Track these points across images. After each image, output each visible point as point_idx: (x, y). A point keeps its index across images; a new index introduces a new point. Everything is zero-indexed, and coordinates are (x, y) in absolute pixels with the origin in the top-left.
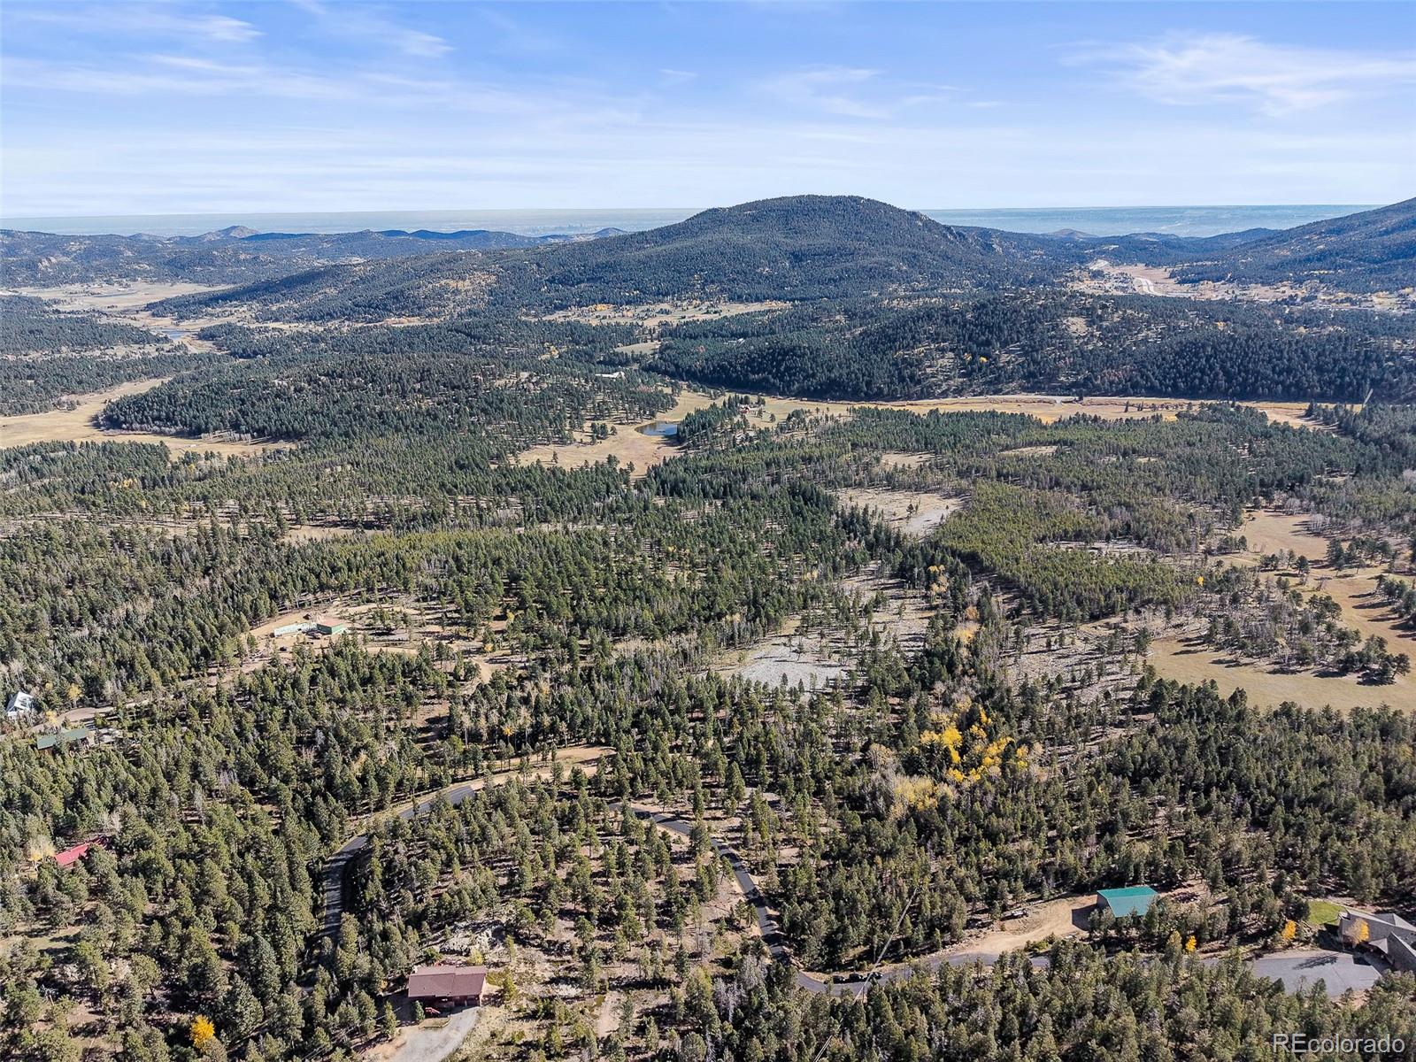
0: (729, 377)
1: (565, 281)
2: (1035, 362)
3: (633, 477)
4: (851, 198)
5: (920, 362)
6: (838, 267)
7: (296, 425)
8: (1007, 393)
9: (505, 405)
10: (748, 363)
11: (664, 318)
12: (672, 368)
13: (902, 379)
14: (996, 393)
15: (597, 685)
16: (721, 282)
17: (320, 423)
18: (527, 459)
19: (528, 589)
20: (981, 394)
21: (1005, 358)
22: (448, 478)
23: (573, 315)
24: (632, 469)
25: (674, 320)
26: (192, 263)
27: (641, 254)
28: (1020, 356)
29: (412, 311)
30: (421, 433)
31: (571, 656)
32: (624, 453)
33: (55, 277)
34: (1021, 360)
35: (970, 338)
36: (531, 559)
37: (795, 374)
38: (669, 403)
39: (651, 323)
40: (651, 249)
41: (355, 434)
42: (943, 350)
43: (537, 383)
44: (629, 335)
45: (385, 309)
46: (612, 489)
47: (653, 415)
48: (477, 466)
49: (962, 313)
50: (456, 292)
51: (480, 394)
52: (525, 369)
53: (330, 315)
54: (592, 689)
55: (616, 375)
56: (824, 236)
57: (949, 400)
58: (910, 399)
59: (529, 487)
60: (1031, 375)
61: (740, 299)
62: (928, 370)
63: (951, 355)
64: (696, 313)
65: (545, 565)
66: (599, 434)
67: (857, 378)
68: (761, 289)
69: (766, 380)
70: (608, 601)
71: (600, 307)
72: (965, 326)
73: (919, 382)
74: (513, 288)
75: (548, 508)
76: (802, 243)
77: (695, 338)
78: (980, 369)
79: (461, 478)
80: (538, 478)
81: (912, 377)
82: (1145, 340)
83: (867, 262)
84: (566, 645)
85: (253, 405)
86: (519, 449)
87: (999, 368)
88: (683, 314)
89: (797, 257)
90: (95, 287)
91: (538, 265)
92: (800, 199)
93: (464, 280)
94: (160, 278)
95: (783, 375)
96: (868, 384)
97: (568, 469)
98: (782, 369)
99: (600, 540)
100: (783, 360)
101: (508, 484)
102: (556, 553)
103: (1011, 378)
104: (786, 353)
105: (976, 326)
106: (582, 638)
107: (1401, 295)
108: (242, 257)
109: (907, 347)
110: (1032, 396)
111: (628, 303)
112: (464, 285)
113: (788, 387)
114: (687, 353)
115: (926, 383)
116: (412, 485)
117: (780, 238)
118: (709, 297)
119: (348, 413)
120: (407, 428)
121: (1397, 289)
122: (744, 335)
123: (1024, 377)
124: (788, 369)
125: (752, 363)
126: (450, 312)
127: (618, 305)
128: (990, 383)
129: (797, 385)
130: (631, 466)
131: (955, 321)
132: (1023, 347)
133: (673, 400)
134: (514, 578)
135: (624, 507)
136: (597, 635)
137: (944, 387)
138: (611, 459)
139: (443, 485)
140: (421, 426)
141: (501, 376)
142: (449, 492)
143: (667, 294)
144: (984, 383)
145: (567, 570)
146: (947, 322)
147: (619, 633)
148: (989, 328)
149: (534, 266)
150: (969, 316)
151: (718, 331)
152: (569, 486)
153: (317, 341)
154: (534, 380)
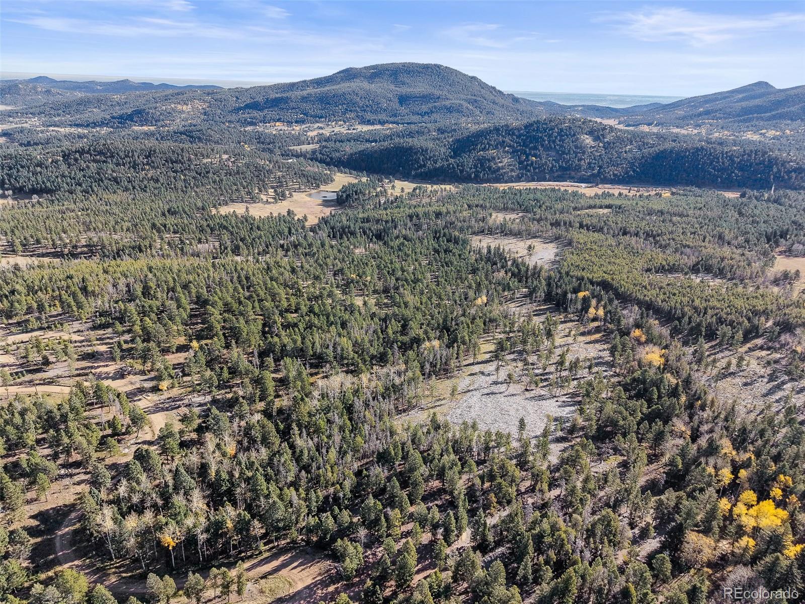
1: (255, 107)
3: (308, 224)
4: (435, 65)
5: (494, 159)
6: (430, 105)
7: (48, 184)
9: (211, 175)
11: (321, 131)
12: (328, 160)
13: (483, 170)
15: (299, 442)
17: (67, 184)
18: (224, 210)
19: (216, 315)
22: (159, 221)
23: (260, 128)
24: (306, 220)
25: (327, 132)
27: (305, 93)
29: (151, 123)
30: (145, 191)
31: (264, 391)
32: (299, 210)
35: (524, 145)
36: (220, 284)
38: (328, 180)
39: (311, 134)
40: (310, 90)
41: (93, 191)
42: (508, 152)
43: (234, 162)
44: (298, 140)
45: (132, 121)
46: (293, 231)
47: (318, 186)
48: (185, 213)
49: (517, 129)
50: (182, 112)
51: (192, 167)
52: (226, 152)
53: (95, 124)
54: (292, 447)
55: (290, 161)
56: (420, 87)
57: (513, 184)
59: (225, 228)
61: (369, 123)
62: (500, 165)
63: (513, 155)
64: (341, 129)
65: (235, 289)
66: (280, 197)
67: (454, 168)
68: (383, 117)
69: (393, 168)
70: (301, 326)
71: (277, 124)
72: (520, 137)
73: (495, 171)
74: (219, 111)
75: (241, 244)
76: (404, 90)
77: (342, 142)
78: (532, 165)
79: (171, 220)
80: (233, 222)
81: (489, 168)
82: (630, 151)
83: (447, 103)
84: (258, 382)
85: (18, 171)
86: (220, 204)
87: (544, 164)
88: (333, 129)
89: (404, 99)
91: (237, 98)
92: (404, 65)
93: (187, 105)
95: (404, 165)
96: (461, 172)
97: (257, 217)
98: (403, 161)
99: (288, 267)
100: (404, 155)
101: (208, 226)
102: (247, 278)
103: (551, 171)
105: (527, 137)
106: (276, 371)
107: (761, 134)
108: (39, 89)
109: (484, 149)
111: (296, 122)
112: (187, 108)
114: (337, 151)
115: (498, 173)
116: (126, 225)
117: (392, 87)
118: (348, 120)
119: (89, 177)
120: (134, 188)
121: (758, 131)
122: (376, 141)
124: (407, 161)
126: (177, 124)
127: (290, 123)
129: (413, 171)
130: (305, 218)
131: (514, 134)
132: (557, 152)
133: (332, 178)
134: (201, 302)
135: (305, 243)
136: (292, 367)
137: (510, 175)
138: (289, 212)
139: (154, 226)
140: (146, 187)
141: (208, 157)
142: (159, 231)
143: (321, 118)
144: (535, 174)
145: (258, 295)
146: (509, 134)
147: (318, 362)
148: (536, 139)
149: (235, 99)
151: (357, 139)
152: (258, 228)
153: (82, 138)
154: (233, 160)
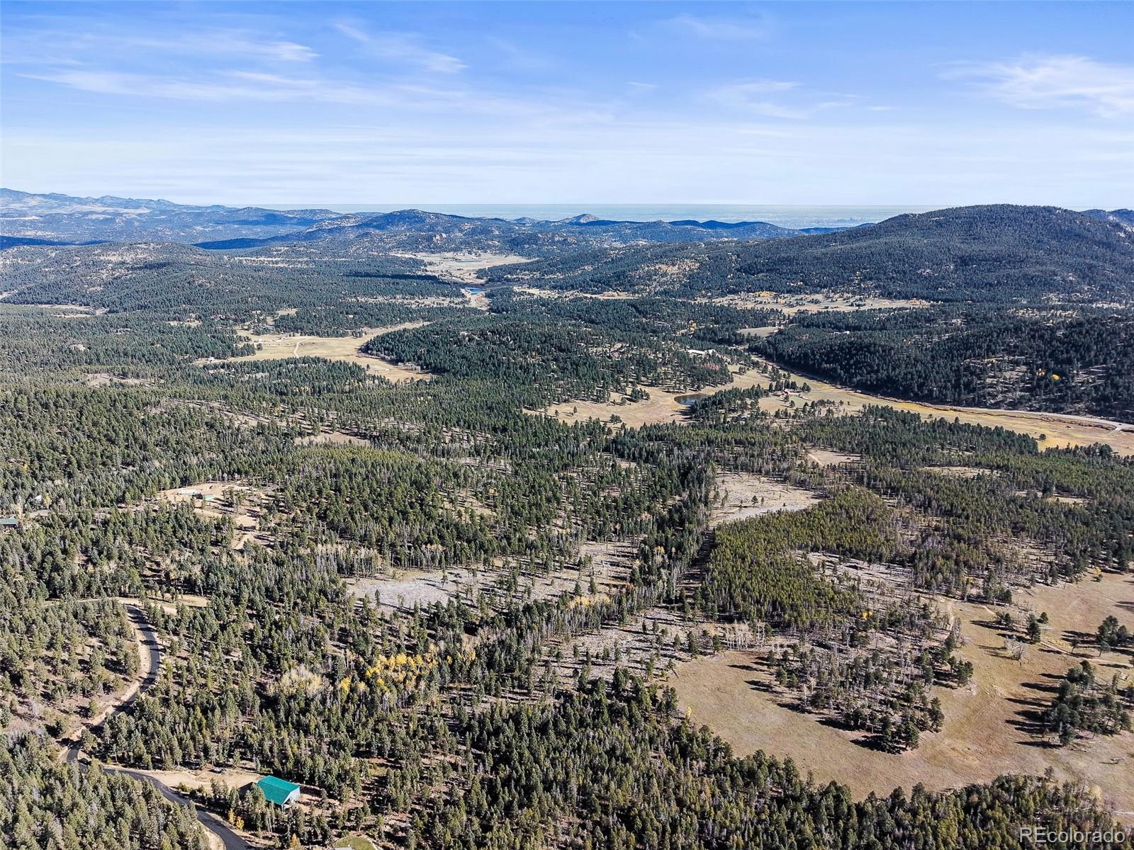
0: (807, 363)
1: (749, 270)
2: (1115, 386)
5: (983, 371)
8: (1070, 413)
10: (827, 354)
11: (809, 307)
13: (956, 386)
14: (1055, 411)
16: (879, 279)
20: (1039, 410)
21: (1082, 377)
23: (737, 299)
25: (816, 309)
26: (524, 242)
28: (1100, 378)
29: (626, 287)
33: (440, 247)
34: (1099, 382)
35: (1051, 355)
37: (861, 368)
38: (724, 380)
39: (792, 311)
42: (1017, 363)
43: (623, 353)
45: (608, 285)
49: (1053, 330)
50: (664, 275)
53: (573, 286)
57: (1002, 411)
58: (959, 405)
60: (1105, 398)
62: (989, 380)
63: (1024, 368)
64: (840, 305)
66: (634, 397)
67: (912, 379)
69: (834, 370)
71: (764, 293)
72: (1050, 343)
73: (974, 390)
76: (974, 248)
78: (1047, 386)
81: (967, 385)
87: (1070, 388)
88: (828, 305)
89: (964, 262)
90: (460, 256)
91: (738, 256)
93: (674, 265)
94: (501, 251)
95: (851, 366)
96: (921, 386)
98: (852, 362)
100: (857, 354)
103: (1079, 399)
104: (861, 349)
105: (1063, 343)
108: (556, 239)
109: (977, 356)
110: (1097, 420)
111: (790, 292)
112: (673, 270)
113: (851, 378)
115: (981, 392)
117: (955, 243)
123: (1096, 400)
124: (857, 362)
125: (832, 354)
126: (650, 291)
127: (779, 293)
128: (1052, 401)
129: (859, 378)
131: (1042, 337)
132: (1107, 369)
133: (731, 377)
137: (1000, 397)
143: (825, 287)
144: (1045, 400)
146: (1033, 337)
148: (1077, 347)
149: (735, 257)
150: (1059, 333)
151: (836, 322)
154: (623, 350)
